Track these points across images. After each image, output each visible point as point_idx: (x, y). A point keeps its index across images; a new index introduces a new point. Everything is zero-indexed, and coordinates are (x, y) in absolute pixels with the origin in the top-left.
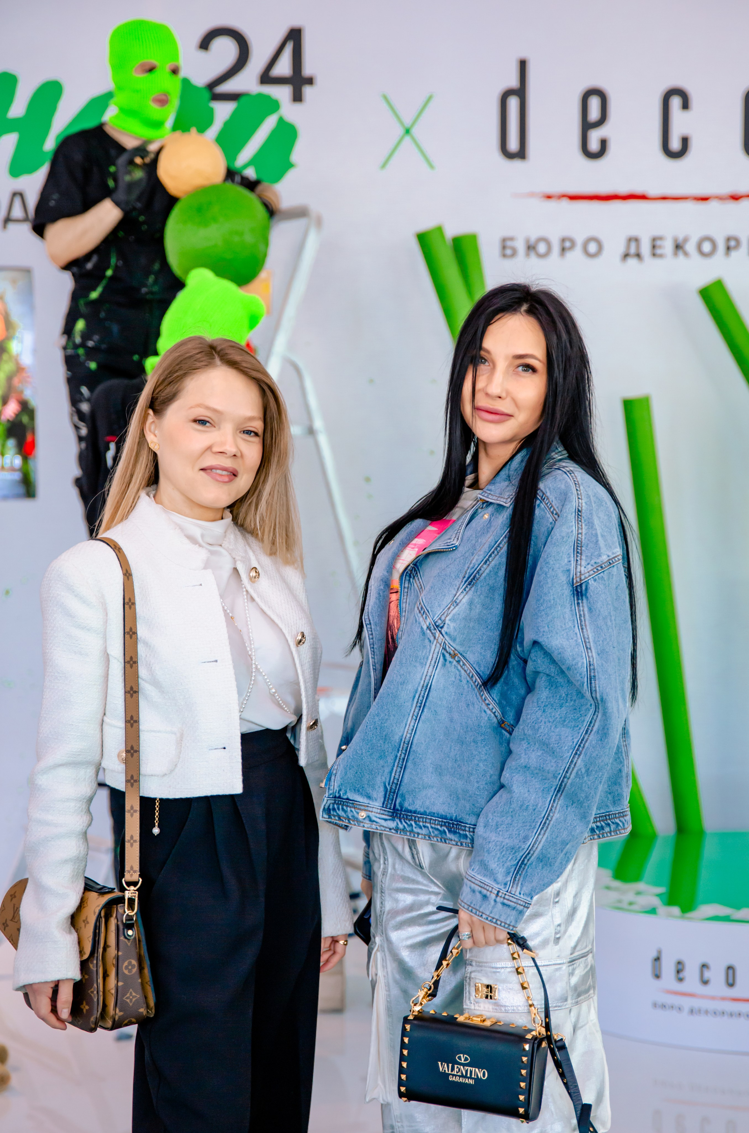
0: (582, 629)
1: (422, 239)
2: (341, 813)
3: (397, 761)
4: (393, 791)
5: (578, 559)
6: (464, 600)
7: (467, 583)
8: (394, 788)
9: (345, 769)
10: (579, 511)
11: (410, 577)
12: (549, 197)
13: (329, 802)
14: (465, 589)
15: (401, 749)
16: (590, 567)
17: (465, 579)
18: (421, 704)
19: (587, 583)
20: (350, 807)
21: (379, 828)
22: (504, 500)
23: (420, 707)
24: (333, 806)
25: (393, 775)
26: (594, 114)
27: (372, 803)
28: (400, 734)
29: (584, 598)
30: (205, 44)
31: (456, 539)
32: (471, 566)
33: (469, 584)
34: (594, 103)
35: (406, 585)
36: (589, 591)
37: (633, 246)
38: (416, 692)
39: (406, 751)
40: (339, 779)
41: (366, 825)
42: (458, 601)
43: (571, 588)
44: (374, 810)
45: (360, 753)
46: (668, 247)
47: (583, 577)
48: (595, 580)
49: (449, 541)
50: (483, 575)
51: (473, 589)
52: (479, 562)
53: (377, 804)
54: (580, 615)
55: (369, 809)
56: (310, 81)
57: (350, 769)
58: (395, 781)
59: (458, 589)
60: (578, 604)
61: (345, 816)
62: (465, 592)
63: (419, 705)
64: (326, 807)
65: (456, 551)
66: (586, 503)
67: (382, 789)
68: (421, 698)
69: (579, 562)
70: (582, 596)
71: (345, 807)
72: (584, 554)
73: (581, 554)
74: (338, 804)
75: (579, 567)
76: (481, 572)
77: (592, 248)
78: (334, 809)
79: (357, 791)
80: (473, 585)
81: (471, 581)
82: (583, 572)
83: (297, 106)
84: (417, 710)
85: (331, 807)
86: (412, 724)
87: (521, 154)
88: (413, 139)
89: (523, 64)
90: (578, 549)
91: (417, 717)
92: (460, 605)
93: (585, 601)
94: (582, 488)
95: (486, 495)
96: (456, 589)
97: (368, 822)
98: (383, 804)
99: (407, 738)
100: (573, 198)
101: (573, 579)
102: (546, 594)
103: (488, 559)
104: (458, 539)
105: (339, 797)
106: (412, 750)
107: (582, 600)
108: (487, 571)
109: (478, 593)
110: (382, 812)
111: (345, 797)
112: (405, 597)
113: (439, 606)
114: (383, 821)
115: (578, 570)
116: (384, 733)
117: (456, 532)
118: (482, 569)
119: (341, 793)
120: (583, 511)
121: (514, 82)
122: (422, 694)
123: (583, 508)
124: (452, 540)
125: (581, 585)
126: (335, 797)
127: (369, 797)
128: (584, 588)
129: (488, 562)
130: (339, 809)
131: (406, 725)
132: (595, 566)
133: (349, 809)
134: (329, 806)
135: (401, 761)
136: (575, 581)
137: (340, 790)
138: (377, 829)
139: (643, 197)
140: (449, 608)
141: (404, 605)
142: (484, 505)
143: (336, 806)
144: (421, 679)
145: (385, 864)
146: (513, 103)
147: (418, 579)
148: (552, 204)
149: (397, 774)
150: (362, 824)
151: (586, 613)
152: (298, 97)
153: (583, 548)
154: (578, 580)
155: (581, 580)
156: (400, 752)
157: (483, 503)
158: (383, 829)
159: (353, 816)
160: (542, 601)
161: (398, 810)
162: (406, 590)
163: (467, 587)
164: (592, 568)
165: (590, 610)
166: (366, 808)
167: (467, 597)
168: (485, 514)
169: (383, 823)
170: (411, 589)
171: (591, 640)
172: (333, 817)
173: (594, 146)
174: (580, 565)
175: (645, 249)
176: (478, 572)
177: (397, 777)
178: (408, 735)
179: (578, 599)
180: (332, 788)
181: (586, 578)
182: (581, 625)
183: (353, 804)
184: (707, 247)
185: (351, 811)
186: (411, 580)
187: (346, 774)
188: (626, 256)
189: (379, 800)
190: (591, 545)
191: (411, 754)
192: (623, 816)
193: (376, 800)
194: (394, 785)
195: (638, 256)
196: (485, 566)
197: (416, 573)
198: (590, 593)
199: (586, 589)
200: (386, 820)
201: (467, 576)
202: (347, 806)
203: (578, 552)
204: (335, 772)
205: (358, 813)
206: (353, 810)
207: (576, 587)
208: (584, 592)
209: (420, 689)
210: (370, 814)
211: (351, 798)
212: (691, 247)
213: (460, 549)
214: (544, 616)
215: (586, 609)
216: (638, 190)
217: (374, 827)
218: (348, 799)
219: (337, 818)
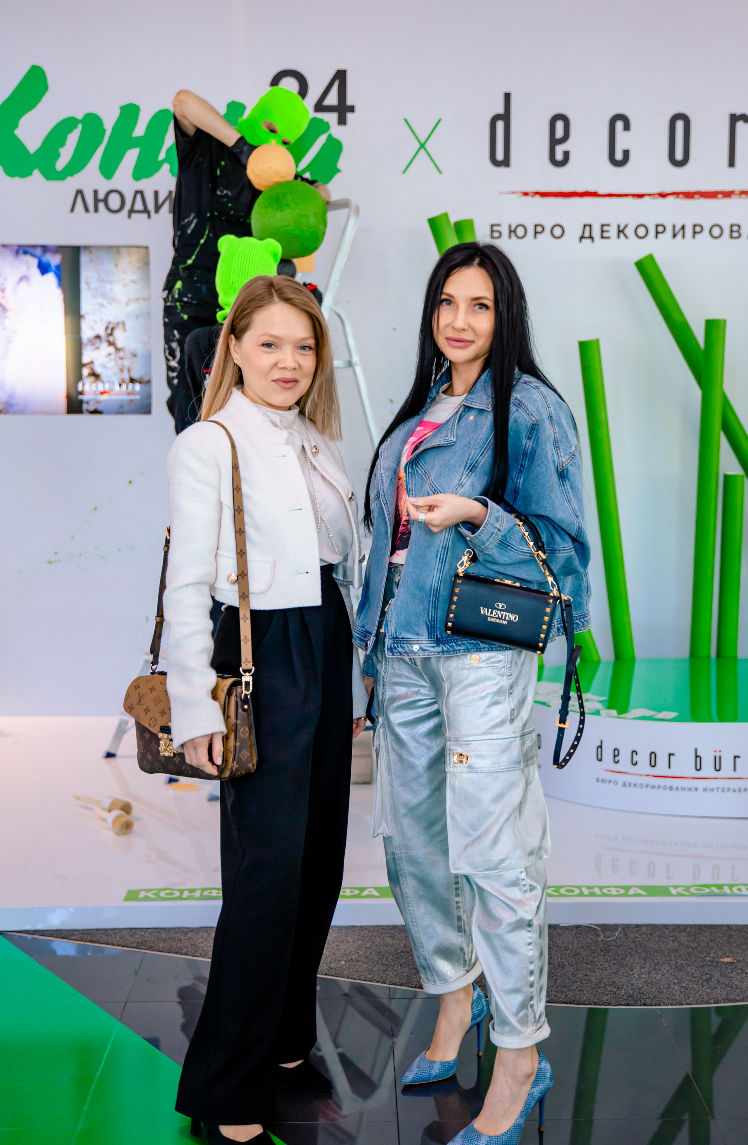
0: (569, 503)
1: (433, 222)
2: (400, 649)
3: (431, 604)
4: (433, 626)
5: (558, 452)
6: (468, 483)
7: (469, 470)
8: (433, 623)
9: (397, 615)
10: (551, 417)
11: (412, 465)
12: (526, 194)
13: (390, 642)
14: (467, 475)
15: (432, 595)
16: (567, 457)
17: (467, 468)
18: (443, 560)
19: (567, 468)
20: (406, 644)
21: (430, 654)
22: (486, 406)
23: (442, 562)
24: (394, 645)
25: (430, 614)
26: (559, 133)
27: (420, 638)
28: (430, 584)
29: (566, 479)
30: (275, 82)
31: (452, 436)
32: (470, 457)
33: (471, 471)
34: (560, 125)
35: (410, 471)
36: (569, 474)
37: (587, 229)
38: (438, 552)
39: (436, 595)
40: (394, 623)
41: (420, 654)
42: (463, 484)
43: (557, 474)
44: (424, 642)
45: (406, 602)
46: (613, 231)
47: (564, 465)
48: (572, 466)
49: (447, 438)
50: (480, 464)
51: (473, 474)
52: (476, 455)
53: (424, 638)
54: (566, 493)
55: (420, 642)
56: (352, 109)
57: (401, 615)
58: (433, 619)
59: (462, 475)
60: (563, 484)
61: (404, 651)
62: (468, 477)
63: (441, 561)
64: (389, 647)
65: (454, 446)
66: (554, 410)
67: (425, 626)
68: (442, 556)
69: (559, 454)
70: (564, 478)
71: (402, 645)
72: (560, 447)
73: (559, 448)
74: (397, 643)
75: (560, 458)
76: (478, 462)
77: (557, 231)
78: (395, 648)
79: (408, 631)
80: (473, 472)
81: (472, 468)
82: (563, 461)
83: (342, 128)
84: (440, 565)
85: (392, 646)
86: (438, 576)
87: (506, 162)
88: (425, 149)
89: (507, 97)
90: (556, 445)
91: (441, 570)
92: (465, 486)
93: (567, 482)
94: (548, 398)
95: (469, 402)
96: (461, 475)
97: (421, 652)
98: (429, 636)
99: (436, 586)
100: (544, 195)
101: (557, 467)
102: (548, 482)
103: (483, 453)
104: (454, 436)
105: (397, 638)
106: (440, 594)
107: (565, 481)
108: (483, 461)
109: (477, 477)
110: (429, 642)
111: (401, 637)
112: (411, 480)
113: (449, 488)
114: (432, 648)
115: (560, 460)
116: (420, 585)
117: (450, 431)
118: (480, 460)
119: (398, 634)
120: (553, 416)
121: (501, 110)
122: (443, 553)
123: (553, 414)
124: (449, 437)
125: (563, 471)
126: (394, 638)
127: (418, 634)
128: (565, 472)
129: (483, 455)
130: (398, 647)
131: (433, 576)
132: (570, 455)
133: (405, 645)
134: (391, 646)
135: (434, 603)
136: (559, 469)
137: (396, 632)
138: (429, 655)
139: (595, 194)
140: (457, 489)
141: (411, 486)
142: (466, 410)
143: (396, 645)
144: (441, 542)
145: (386, 664)
146: (500, 125)
147: (421, 466)
148: (528, 198)
149: (433, 613)
150: (417, 654)
151: (569, 490)
152: (342, 121)
153: (559, 444)
154: (561, 467)
155: (563, 467)
156: (432, 597)
157: (465, 408)
158: (433, 653)
159: (410, 650)
160: (546, 487)
161: (440, 639)
162: (410, 475)
163: (469, 473)
164: (569, 457)
165: (572, 488)
166: (418, 642)
167: (470, 480)
168: (469, 416)
169: (432, 649)
170: (414, 474)
171: (577, 509)
172: (395, 654)
173: (559, 157)
174: (561, 456)
175: (596, 232)
176: (476, 462)
177: (433, 615)
178: (436, 584)
179: (562, 481)
180: (390, 631)
181: (566, 465)
182: (568, 500)
183: (408, 641)
184: (641, 231)
185: (407, 646)
186: (414, 467)
187: (398, 619)
188: (582, 237)
189: (425, 634)
190: (564, 440)
191: (440, 597)
192: (585, 617)
193: (423, 635)
194: (433, 622)
195: (591, 237)
196: (481, 457)
197: (417, 462)
198: (570, 476)
199: (567, 472)
200: (433, 647)
201: (468, 465)
202: (404, 644)
203: (556, 447)
204: (390, 619)
205: (412, 647)
206: (408, 645)
207: (560, 472)
208: (565, 476)
209: (440, 550)
210: (421, 645)
211: (405, 637)
212: (630, 231)
213: (458, 444)
214: (549, 499)
215: (569, 488)
216: (592, 189)
217: (426, 654)
218: (403, 638)
219: (398, 654)
